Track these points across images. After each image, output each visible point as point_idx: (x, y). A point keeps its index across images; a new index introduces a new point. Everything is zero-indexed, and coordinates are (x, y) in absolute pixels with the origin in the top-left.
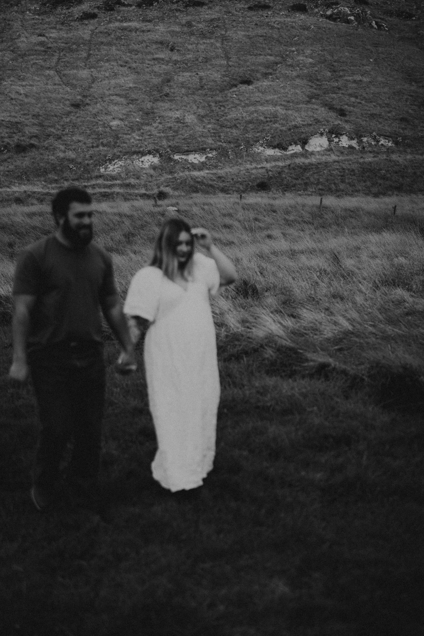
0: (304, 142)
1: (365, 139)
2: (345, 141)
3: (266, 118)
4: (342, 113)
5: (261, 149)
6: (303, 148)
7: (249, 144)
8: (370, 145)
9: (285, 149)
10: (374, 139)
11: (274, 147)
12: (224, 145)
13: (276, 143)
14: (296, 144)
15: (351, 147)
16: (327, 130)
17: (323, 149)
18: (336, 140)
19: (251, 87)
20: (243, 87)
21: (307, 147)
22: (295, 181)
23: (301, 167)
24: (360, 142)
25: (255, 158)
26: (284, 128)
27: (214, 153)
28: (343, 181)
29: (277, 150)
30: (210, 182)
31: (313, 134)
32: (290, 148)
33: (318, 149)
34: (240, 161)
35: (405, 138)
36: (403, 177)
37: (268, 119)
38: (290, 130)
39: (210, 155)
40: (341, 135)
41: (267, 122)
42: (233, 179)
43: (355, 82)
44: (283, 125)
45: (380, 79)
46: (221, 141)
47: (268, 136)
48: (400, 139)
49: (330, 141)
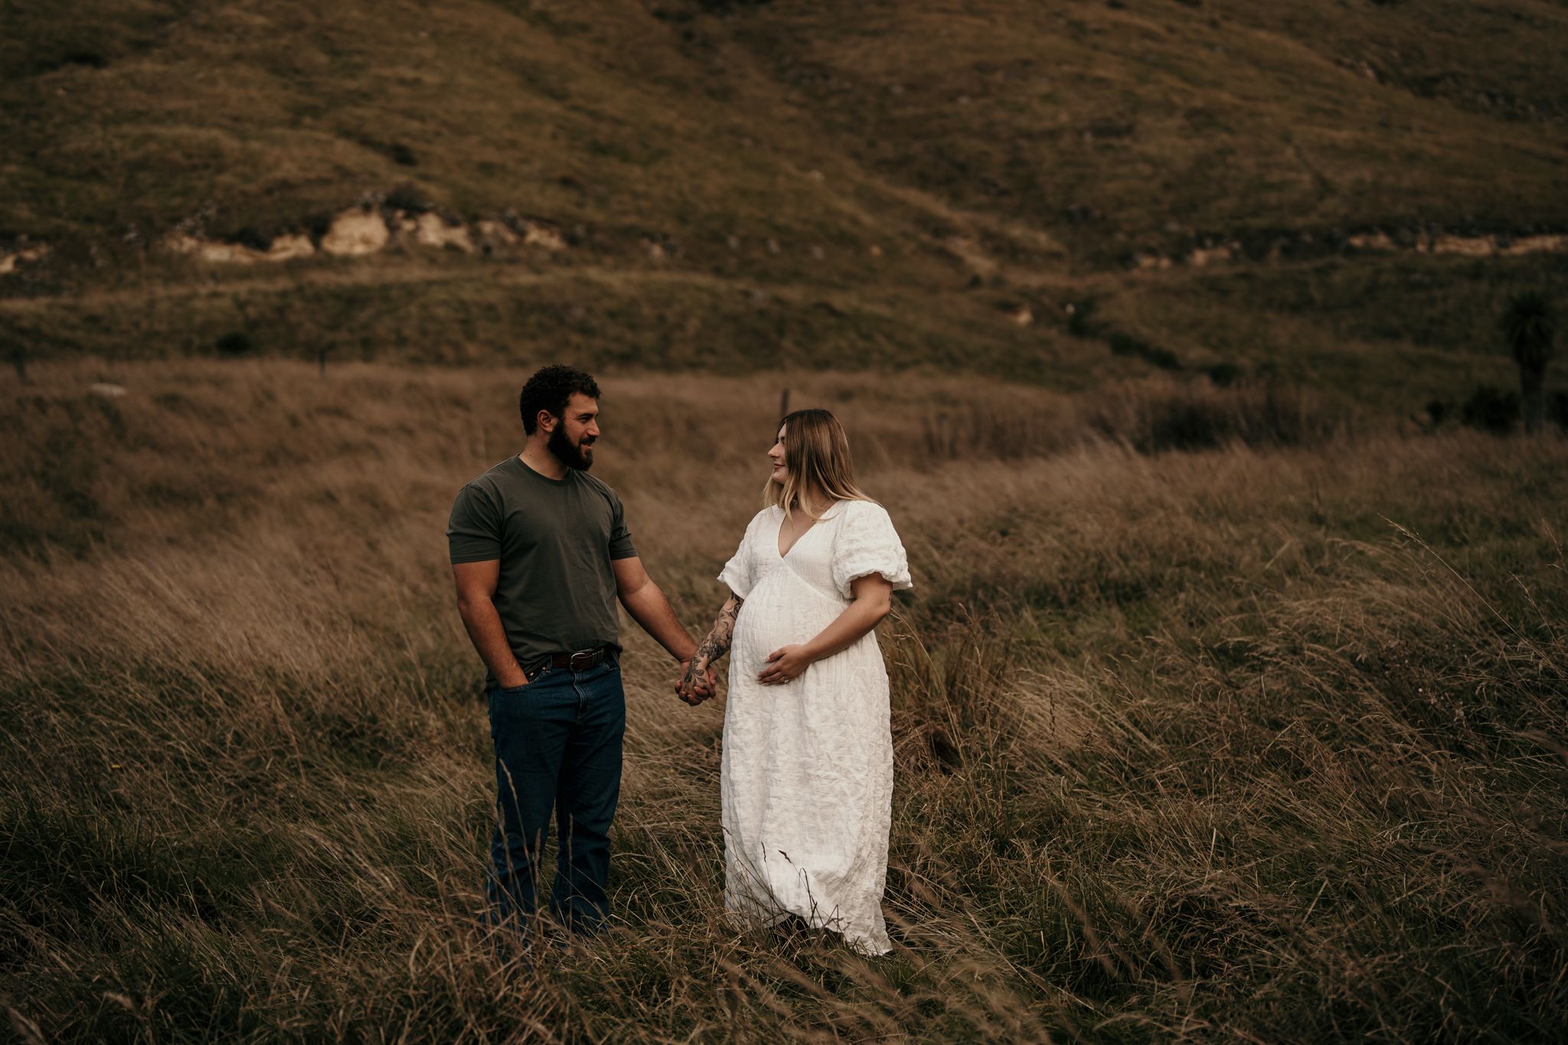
0: (319, 228)
1: (488, 227)
2: (432, 231)
3: (189, 156)
4: (402, 156)
5: (189, 243)
6: (316, 242)
7: (154, 228)
8: (503, 243)
9: (263, 245)
10: (512, 225)
11: (230, 240)
12: (73, 227)
13: (235, 227)
14: (295, 232)
15: (451, 247)
16: (381, 197)
17: (373, 249)
18: (408, 226)
19: (106, 73)
20: (84, 73)
21: (327, 244)
22: (329, 336)
23: (336, 296)
24: (475, 235)
25: (179, 269)
26: (252, 188)
27: (44, 249)
28: (471, 336)
29: (238, 248)
30: (65, 334)
31: (344, 207)
32: (278, 244)
33: (359, 249)
34: (131, 276)
35: (592, 228)
36: (632, 327)
37: (196, 161)
38: (269, 192)
39: (30, 255)
40: (423, 211)
41: (194, 168)
42: (136, 325)
43: (402, 82)
44: (246, 179)
45: (464, 79)
46: (58, 215)
47: (208, 208)
48: (580, 230)
49: (392, 227)
